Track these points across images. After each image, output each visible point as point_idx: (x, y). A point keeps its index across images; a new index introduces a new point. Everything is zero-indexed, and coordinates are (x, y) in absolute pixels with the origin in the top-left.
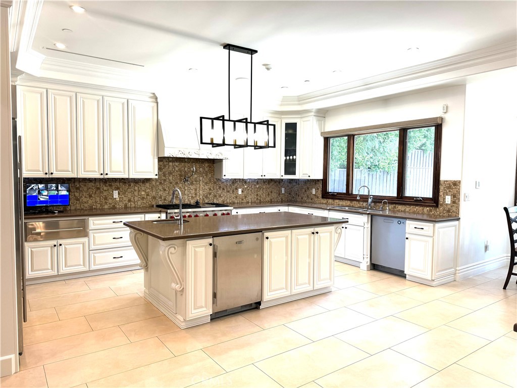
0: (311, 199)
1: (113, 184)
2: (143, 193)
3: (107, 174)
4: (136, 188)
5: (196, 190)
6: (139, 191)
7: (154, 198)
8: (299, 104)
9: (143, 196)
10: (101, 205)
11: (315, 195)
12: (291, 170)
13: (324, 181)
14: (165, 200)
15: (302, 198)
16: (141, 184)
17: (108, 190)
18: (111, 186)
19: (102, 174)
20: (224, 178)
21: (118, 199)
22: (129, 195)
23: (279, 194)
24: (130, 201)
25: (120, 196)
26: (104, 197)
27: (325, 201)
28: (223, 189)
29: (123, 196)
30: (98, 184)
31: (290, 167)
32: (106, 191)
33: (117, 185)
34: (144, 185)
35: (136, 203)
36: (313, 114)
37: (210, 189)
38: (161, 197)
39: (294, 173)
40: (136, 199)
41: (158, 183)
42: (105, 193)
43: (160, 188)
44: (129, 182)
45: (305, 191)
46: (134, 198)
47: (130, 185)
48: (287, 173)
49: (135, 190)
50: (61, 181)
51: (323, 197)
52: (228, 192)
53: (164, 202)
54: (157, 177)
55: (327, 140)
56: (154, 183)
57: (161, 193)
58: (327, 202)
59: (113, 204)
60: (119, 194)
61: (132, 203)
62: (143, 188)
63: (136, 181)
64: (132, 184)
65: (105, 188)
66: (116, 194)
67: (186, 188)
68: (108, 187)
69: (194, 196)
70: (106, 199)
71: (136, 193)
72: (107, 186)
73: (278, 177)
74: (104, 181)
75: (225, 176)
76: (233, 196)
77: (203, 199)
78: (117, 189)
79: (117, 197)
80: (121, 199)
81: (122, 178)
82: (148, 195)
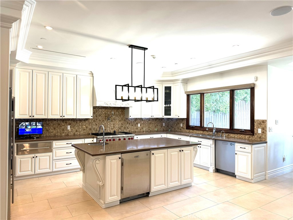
0: (180, 130)
1: (67, 122)
3: (64, 116)
4: (80, 124)
5: (114, 124)
6: (82, 125)
7: (90, 129)
8: (172, 76)
9: (84, 128)
10: (61, 134)
11: (182, 127)
12: (168, 113)
13: (188, 119)
14: (96, 130)
15: (175, 129)
16: (83, 121)
17: (65, 125)
18: (66, 123)
19: (61, 116)
20: (130, 117)
21: (70, 130)
22: (77, 128)
23: (162, 127)
24: (77, 131)
25: (71, 129)
27: (188, 131)
28: (130, 124)
29: (73, 129)
30: (59, 122)
31: (168, 111)
32: (63, 125)
33: (70, 122)
34: (85, 122)
35: (80, 133)
36: (180, 81)
37: (122, 124)
38: (94, 129)
39: (170, 115)
40: (80, 130)
41: (93, 121)
42: (63, 127)
43: (94, 123)
45: (177, 125)
47: (77, 122)
48: (165, 115)
50: (39, 120)
51: (187, 129)
52: (133, 125)
53: (96, 132)
54: (92, 118)
55: (188, 96)
56: (90, 121)
57: (94, 126)
58: (189, 131)
59: (67, 133)
60: (71, 127)
61: (78, 133)
62: (84, 124)
63: (81, 120)
66: (69, 127)
67: (109, 124)
68: (65, 123)
69: (113, 128)
70: (63, 130)
71: (80, 127)
72: (64, 123)
73: (161, 117)
74: (62, 120)
75: (130, 116)
76: (135, 128)
77: (118, 130)
78: (70, 124)
79: (70, 129)
80: (72, 130)
81: (73, 119)
82: (87, 128)
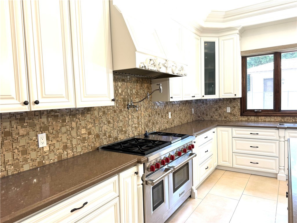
1: (36, 122)
2: (83, 131)
3: (37, 102)
4: (74, 124)
6: (78, 128)
7: (98, 136)
9: (84, 136)
10: (16, 166)
11: (230, 113)
16: (80, 117)
17: (28, 134)
18: (33, 126)
19: (26, 103)
21: (46, 149)
22: (64, 138)
23: (191, 115)
24: (65, 148)
25: (50, 142)
26: (20, 149)
27: (244, 118)
29: (54, 142)
32: (23, 136)
33: (43, 123)
34: (83, 118)
35: (75, 150)
38: (105, 134)
39: (213, 93)
40: (74, 142)
42: (23, 142)
44: (62, 116)
46: (71, 141)
47: (64, 121)
49: (72, 128)
51: (241, 115)
54: (113, 104)
55: (244, 59)
56: (96, 113)
57: (105, 127)
58: (248, 119)
59: (38, 160)
60: (48, 138)
61: (69, 151)
62: (83, 123)
63: (73, 113)
64: (67, 119)
65: (22, 131)
66: (42, 140)
68: (28, 129)
70: (25, 152)
71: (74, 133)
72: (25, 127)
74: (18, 117)
75: (172, 98)
78: (43, 129)
79: (45, 145)
80: (52, 147)
81: (52, 110)
82: (90, 133)
